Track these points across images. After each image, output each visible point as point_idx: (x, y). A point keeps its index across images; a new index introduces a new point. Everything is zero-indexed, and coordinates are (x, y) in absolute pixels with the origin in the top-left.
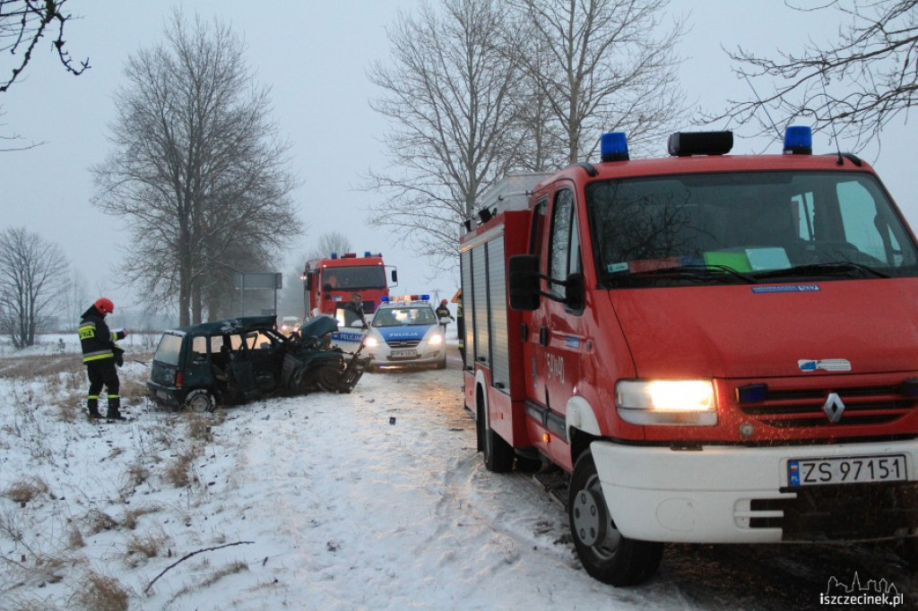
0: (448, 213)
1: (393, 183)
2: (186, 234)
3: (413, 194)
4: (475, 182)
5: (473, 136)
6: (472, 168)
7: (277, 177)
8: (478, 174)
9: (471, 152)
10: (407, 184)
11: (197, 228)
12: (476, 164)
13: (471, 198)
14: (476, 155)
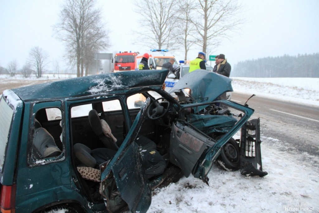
0: (153, 42)
1: (138, 33)
2: (78, 46)
3: (144, 36)
4: (161, 33)
5: (161, 20)
6: (161, 29)
7: (105, 32)
8: (162, 31)
9: (160, 25)
10: (142, 33)
11: (82, 45)
12: (162, 28)
13: (160, 38)
14: (162, 25)
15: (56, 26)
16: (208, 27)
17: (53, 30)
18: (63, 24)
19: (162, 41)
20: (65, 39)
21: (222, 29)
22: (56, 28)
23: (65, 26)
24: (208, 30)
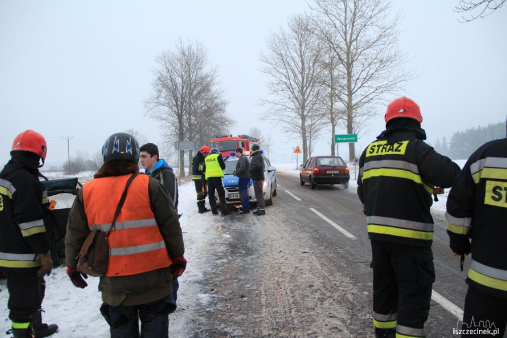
1: (270, 102)
3: (278, 107)
4: (304, 100)
6: (303, 95)
8: (306, 97)
9: (303, 88)
10: (275, 102)
12: (305, 93)
13: (303, 107)
14: (305, 89)
15: (149, 102)
16: (354, 91)
17: (146, 107)
18: (158, 97)
19: (305, 113)
20: (164, 118)
21: (374, 92)
22: (148, 105)
23: (162, 99)
24: (353, 95)
